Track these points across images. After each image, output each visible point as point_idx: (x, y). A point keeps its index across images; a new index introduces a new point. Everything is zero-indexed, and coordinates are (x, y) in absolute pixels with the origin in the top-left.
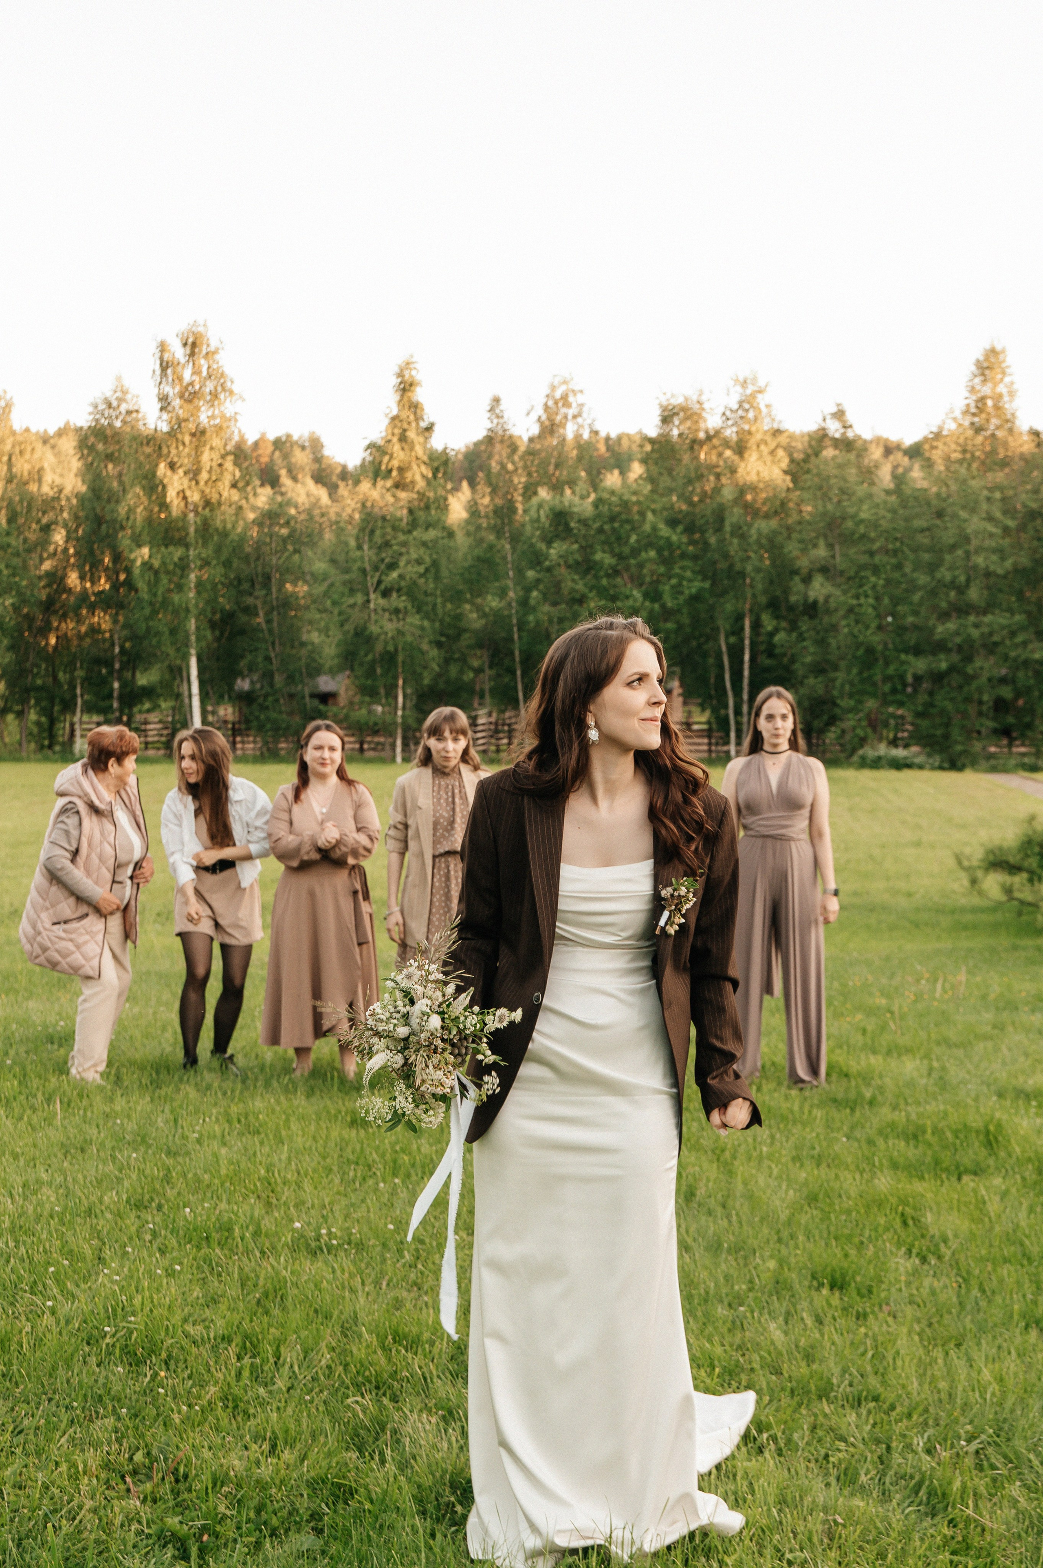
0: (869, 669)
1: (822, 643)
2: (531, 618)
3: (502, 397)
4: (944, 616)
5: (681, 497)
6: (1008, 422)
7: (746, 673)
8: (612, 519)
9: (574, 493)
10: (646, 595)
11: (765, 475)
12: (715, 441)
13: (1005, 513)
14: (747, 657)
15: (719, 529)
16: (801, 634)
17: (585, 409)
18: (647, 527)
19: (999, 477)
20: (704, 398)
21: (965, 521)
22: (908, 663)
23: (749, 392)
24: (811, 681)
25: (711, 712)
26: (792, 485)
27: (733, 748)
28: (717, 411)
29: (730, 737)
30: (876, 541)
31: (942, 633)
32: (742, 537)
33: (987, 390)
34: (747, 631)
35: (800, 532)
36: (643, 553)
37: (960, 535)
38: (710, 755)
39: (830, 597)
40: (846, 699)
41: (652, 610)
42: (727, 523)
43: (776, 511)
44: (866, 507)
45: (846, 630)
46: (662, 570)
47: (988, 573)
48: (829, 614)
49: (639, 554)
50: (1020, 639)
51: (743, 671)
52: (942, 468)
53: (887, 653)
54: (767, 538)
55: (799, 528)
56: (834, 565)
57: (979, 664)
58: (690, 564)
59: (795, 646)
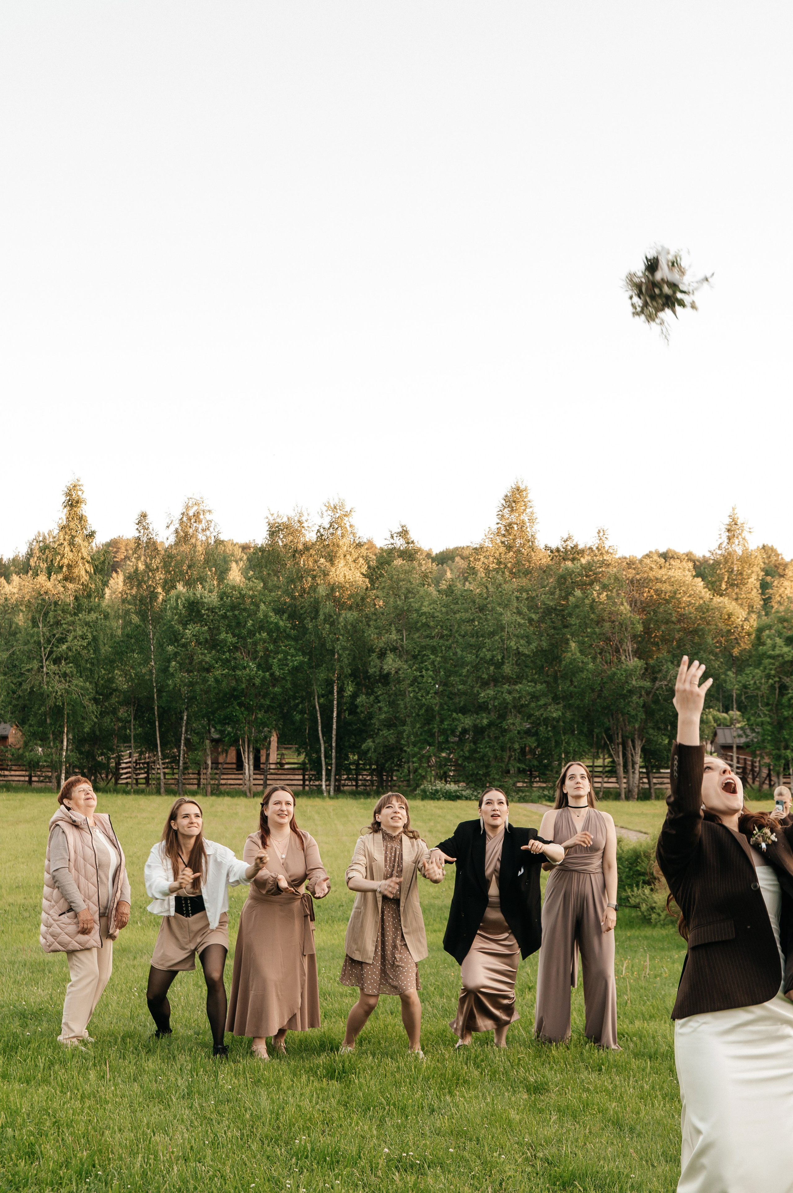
0: (429, 724)
1: (393, 704)
2: (170, 682)
3: (148, 513)
4: (485, 685)
5: (286, 592)
6: (530, 542)
7: (334, 726)
8: (233, 608)
9: (203, 587)
10: (259, 666)
11: (350, 576)
12: (312, 552)
13: (530, 608)
14: (335, 714)
15: (316, 617)
16: (377, 698)
17: (212, 524)
18: (260, 615)
19: (524, 582)
20: (303, 519)
21: (501, 614)
22: (458, 720)
23: (337, 515)
24: (385, 732)
25: (306, 755)
26: (369, 585)
27: (324, 783)
28: (313, 529)
29: (322, 775)
30: (434, 628)
31: (484, 697)
32: (332, 624)
33: (513, 518)
34: (335, 694)
35: (376, 620)
36: (257, 634)
37: (497, 624)
38: (304, 788)
39: (399, 670)
40: (411, 746)
41: (264, 677)
42: (321, 613)
43: (358, 605)
44: (426, 603)
45: (411, 695)
46: (271, 647)
47: (518, 653)
48: (399, 682)
49: (254, 635)
50: (541, 702)
51: (332, 724)
52: (483, 575)
53: (442, 712)
54: (352, 625)
55: (374, 617)
56: (402, 646)
57: (511, 721)
58: (293, 643)
59: (372, 706)
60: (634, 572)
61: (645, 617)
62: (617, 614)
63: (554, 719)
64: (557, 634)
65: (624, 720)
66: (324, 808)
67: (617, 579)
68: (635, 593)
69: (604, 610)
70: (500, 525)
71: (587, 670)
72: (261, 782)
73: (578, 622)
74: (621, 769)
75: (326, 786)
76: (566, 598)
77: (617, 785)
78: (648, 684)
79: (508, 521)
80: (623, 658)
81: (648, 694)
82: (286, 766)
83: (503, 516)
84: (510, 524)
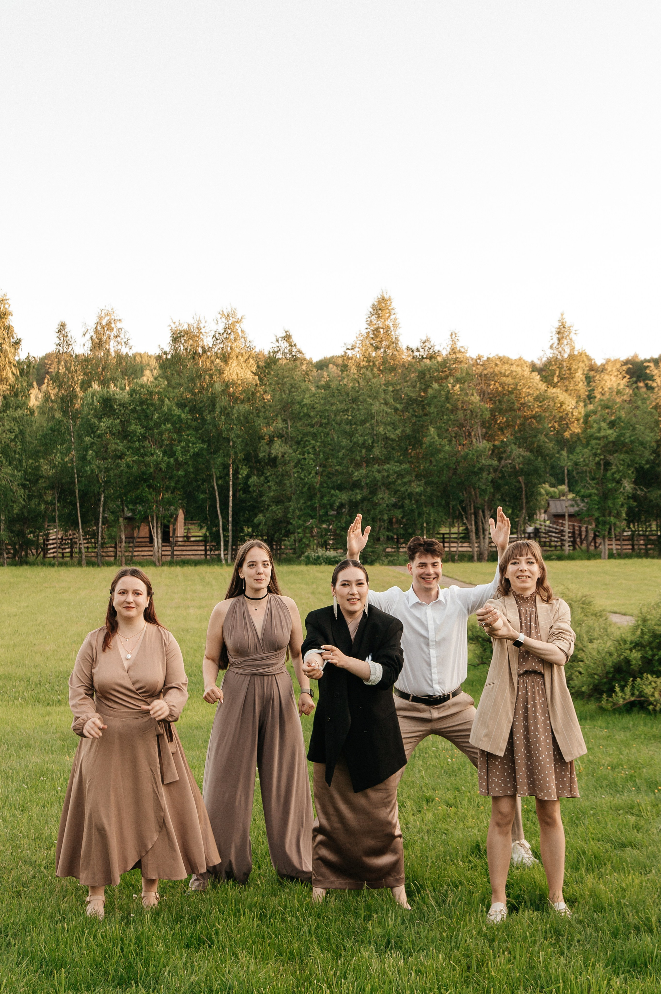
0: (311, 500)
1: (280, 483)
2: (88, 468)
3: (66, 323)
4: (358, 465)
5: (187, 389)
6: (394, 343)
7: (231, 504)
8: (142, 403)
9: (115, 386)
10: (165, 453)
11: (241, 375)
12: (209, 354)
13: (395, 400)
14: (231, 493)
15: (213, 410)
16: (266, 478)
17: (123, 332)
18: (165, 409)
19: (391, 377)
20: (201, 325)
21: (371, 405)
22: (336, 496)
23: (230, 322)
24: (274, 508)
25: (208, 529)
26: (258, 382)
27: (222, 553)
28: (210, 334)
29: (220, 545)
30: (314, 418)
31: (357, 476)
32: (227, 415)
33: (380, 323)
34: (231, 476)
35: (265, 412)
36: (163, 426)
37: (368, 414)
38: (206, 557)
39: (285, 454)
40: (296, 519)
41: (169, 462)
42: (217, 406)
43: (249, 398)
44: (307, 396)
45: (296, 475)
46: (175, 436)
47: (386, 438)
48: (285, 464)
49: (160, 426)
50: (406, 480)
51: (229, 502)
52: (355, 372)
53: (322, 490)
54: (244, 416)
55: (263, 410)
56: (287, 433)
57: (380, 496)
58: (194, 433)
59: (263, 485)
60: (482, 368)
61: (491, 406)
62: (469, 404)
63: (417, 493)
64: (419, 421)
65: (476, 493)
66: (221, 575)
67: (468, 374)
68: (483, 385)
69: (458, 400)
70: (369, 330)
71: (445, 452)
72: (169, 553)
73: (436, 410)
74: (473, 536)
75: (225, 555)
76: (425, 391)
77: (469, 549)
78: (496, 463)
79: (375, 326)
80: (474, 440)
81: (495, 471)
82: (192, 539)
83: (371, 322)
84: (377, 329)
